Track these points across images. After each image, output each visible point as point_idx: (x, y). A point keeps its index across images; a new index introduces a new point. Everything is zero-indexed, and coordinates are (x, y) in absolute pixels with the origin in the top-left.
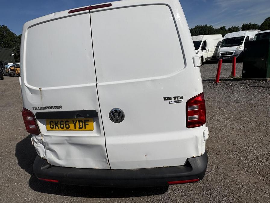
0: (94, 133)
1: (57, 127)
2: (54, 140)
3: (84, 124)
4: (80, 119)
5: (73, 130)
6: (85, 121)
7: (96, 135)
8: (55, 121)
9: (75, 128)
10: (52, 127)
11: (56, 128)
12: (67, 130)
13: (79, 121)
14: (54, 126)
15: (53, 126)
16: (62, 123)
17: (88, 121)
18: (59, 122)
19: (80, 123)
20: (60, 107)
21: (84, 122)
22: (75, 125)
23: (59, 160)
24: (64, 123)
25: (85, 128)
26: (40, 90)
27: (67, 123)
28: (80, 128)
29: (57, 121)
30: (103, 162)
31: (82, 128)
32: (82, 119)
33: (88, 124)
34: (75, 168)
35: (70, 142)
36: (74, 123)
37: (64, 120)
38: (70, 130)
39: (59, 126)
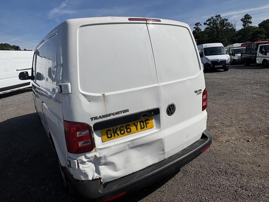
0: (154, 130)
1: (116, 134)
2: (114, 150)
3: (145, 123)
4: (140, 120)
5: (135, 132)
6: (146, 121)
7: (157, 131)
8: (113, 129)
9: (137, 130)
10: (109, 136)
11: (115, 136)
12: (129, 134)
13: (140, 122)
14: (113, 134)
15: (111, 135)
16: (122, 129)
17: (148, 120)
18: (118, 129)
19: (141, 123)
20: (127, 111)
21: (144, 121)
22: (136, 127)
23: (116, 172)
24: (125, 127)
25: (147, 127)
26: (104, 96)
27: (128, 127)
28: (141, 128)
29: (115, 128)
30: (160, 154)
31: (144, 127)
32: (143, 119)
33: (148, 123)
34: (133, 173)
35: (131, 146)
36: (135, 125)
37: (125, 125)
38: (133, 133)
39: (119, 132)
